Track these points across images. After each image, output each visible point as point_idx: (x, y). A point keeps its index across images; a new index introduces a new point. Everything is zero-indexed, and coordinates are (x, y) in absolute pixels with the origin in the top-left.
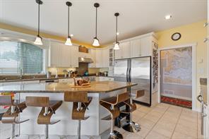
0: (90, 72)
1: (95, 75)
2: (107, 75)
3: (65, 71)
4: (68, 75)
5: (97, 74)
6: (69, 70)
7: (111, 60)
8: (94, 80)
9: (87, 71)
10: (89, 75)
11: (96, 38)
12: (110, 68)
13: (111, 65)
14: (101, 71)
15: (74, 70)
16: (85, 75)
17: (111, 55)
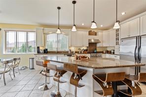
0: (98, 50)
1: (103, 52)
2: (114, 53)
3: (79, 49)
4: (81, 52)
5: (104, 52)
6: (82, 49)
7: (117, 39)
8: (101, 56)
9: (96, 49)
10: (97, 52)
11: (94, 22)
12: (117, 47)
13: (117, 43)
14: (109, 49)
15: (85, 48)
16: (94, 52)
17: (117, 35)
